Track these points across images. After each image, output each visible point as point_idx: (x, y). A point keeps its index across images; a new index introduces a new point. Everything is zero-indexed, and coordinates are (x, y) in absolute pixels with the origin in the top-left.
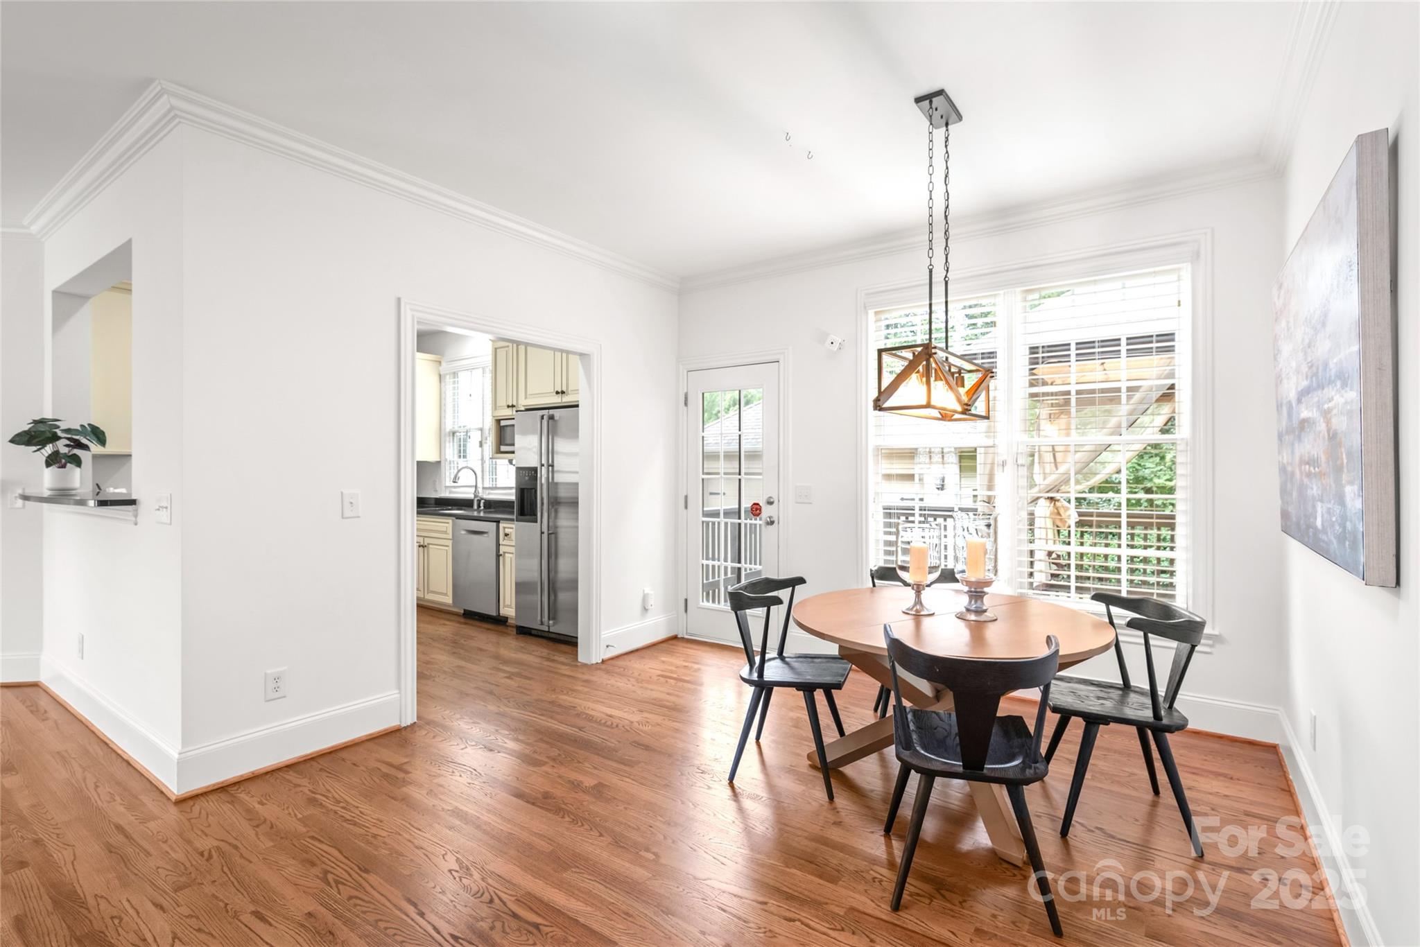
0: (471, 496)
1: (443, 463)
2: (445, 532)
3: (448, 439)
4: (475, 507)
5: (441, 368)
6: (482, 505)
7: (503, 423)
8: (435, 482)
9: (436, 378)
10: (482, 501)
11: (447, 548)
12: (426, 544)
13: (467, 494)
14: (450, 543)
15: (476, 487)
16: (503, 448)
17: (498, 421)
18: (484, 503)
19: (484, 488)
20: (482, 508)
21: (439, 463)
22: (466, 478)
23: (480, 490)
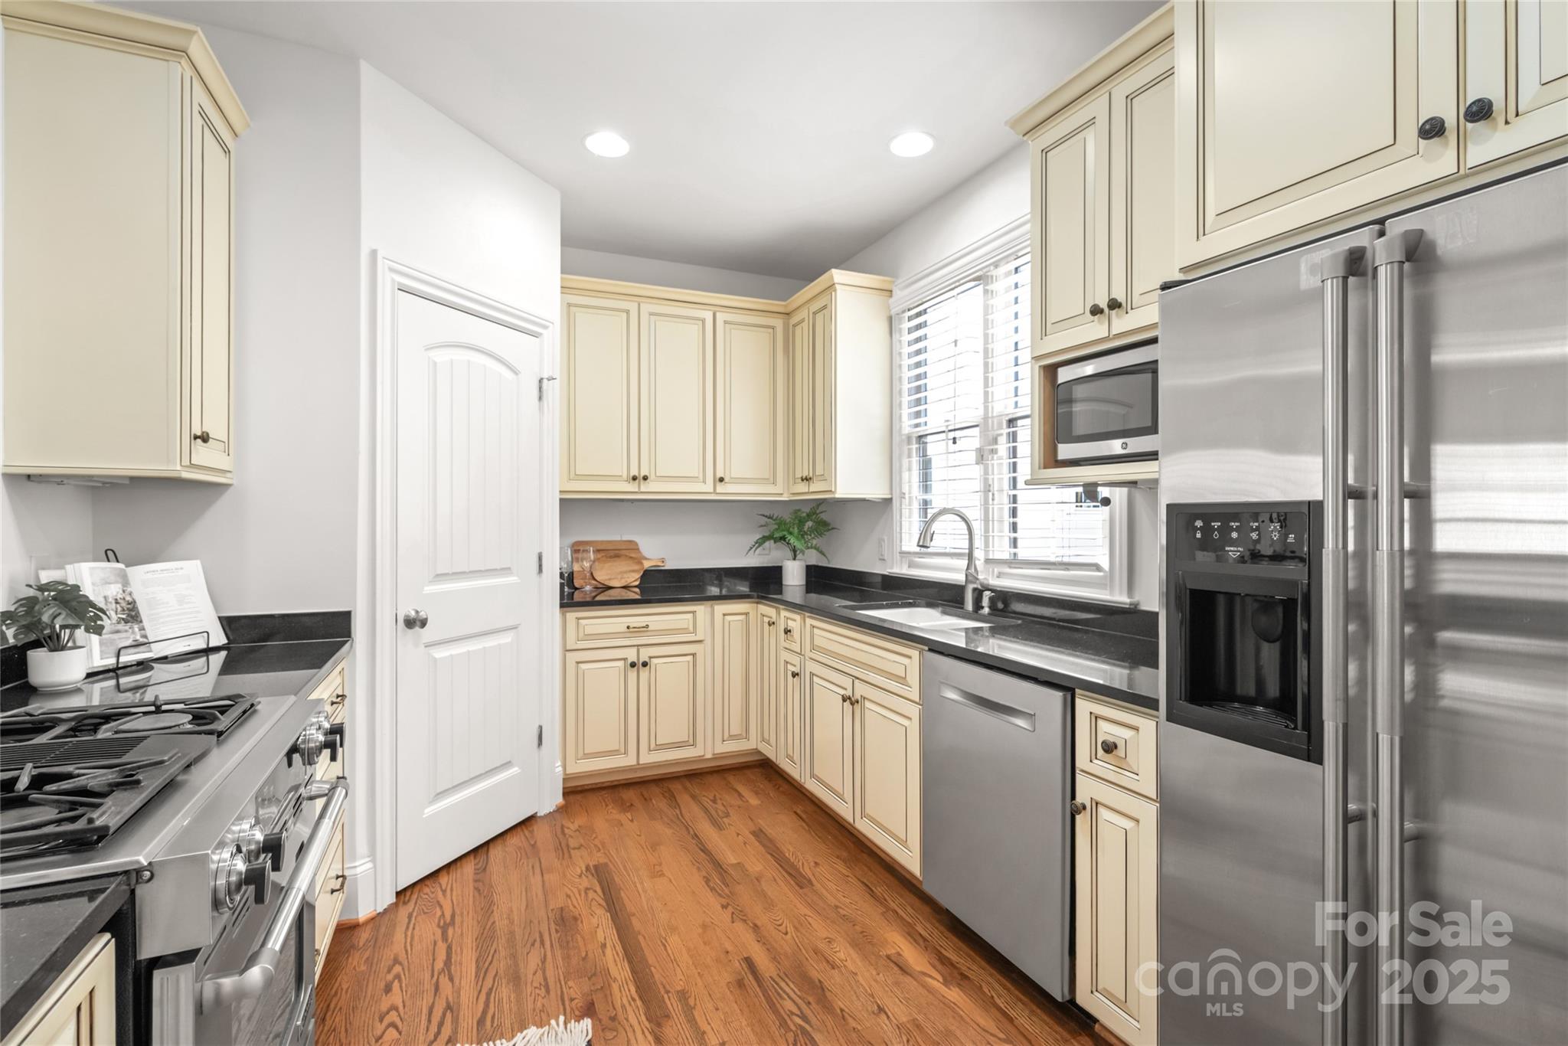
0: (959, 578)
1: (896, 503)
2: (902, 680)
3: (906, 448)
4: (969, 605)
5: (891, 300)
6: (985, 602)
7: (1064, 375)
8: (880, 541)
9: (883, 326)
10: (987, 594)
11: (906, 722)
12: (858, 696)
13: (953, 573)
14: (914, 711)
15: (971, 556)
16: (1065, 451)
17: (1051, 371)
18: (991, 599)
19: (988, 561)
20: (986, 610)
21: (888, 502)
22: (948, 535)
23: (980, 564)
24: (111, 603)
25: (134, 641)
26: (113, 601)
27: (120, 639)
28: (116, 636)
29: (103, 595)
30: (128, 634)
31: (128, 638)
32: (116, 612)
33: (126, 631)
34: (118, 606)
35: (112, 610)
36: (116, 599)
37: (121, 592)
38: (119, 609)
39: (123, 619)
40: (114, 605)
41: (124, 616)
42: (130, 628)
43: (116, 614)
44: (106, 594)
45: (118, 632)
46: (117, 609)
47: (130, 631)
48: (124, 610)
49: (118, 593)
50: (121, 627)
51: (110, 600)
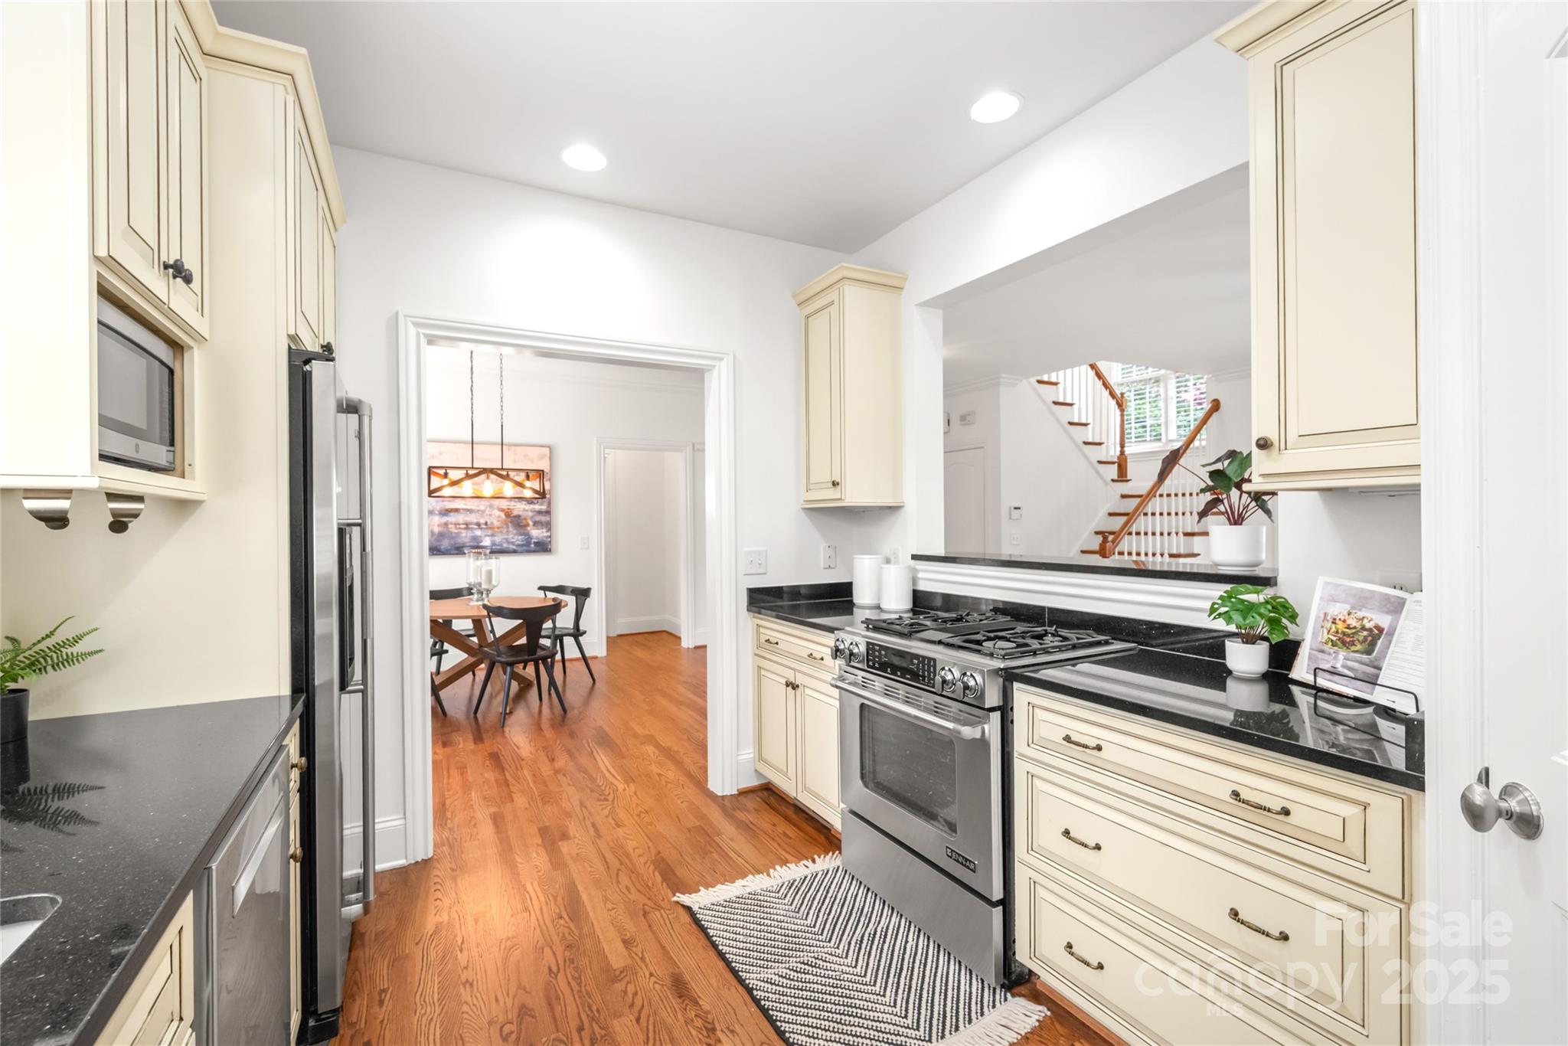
24: (1328, 621)
25: (1332, 667)
26: (1331, 620)
27: (1322, 659)
28: (1320, 655)
29: (1324, 611)
30: (1330, 658)
31: (1328, 661)
32: (1329, 631)
33: (1329, 654)
34: (1333, 626)
35: (1326, 628)
36: (1335, 619)
37: (1345, 613)
38: (1334, 629)
39: (1332, 641)
40: (1330, 623)
41: (1334, 639)
42: (1334, 652)
43: (1328, 634)
44: (1328, 611)
45: (1322, 651)
46: (1331, 629)
47: (1334, 655)
48: (1337, 632)
49: (1340, 613)
50: (1328, 647)
51: (1328, 618)
